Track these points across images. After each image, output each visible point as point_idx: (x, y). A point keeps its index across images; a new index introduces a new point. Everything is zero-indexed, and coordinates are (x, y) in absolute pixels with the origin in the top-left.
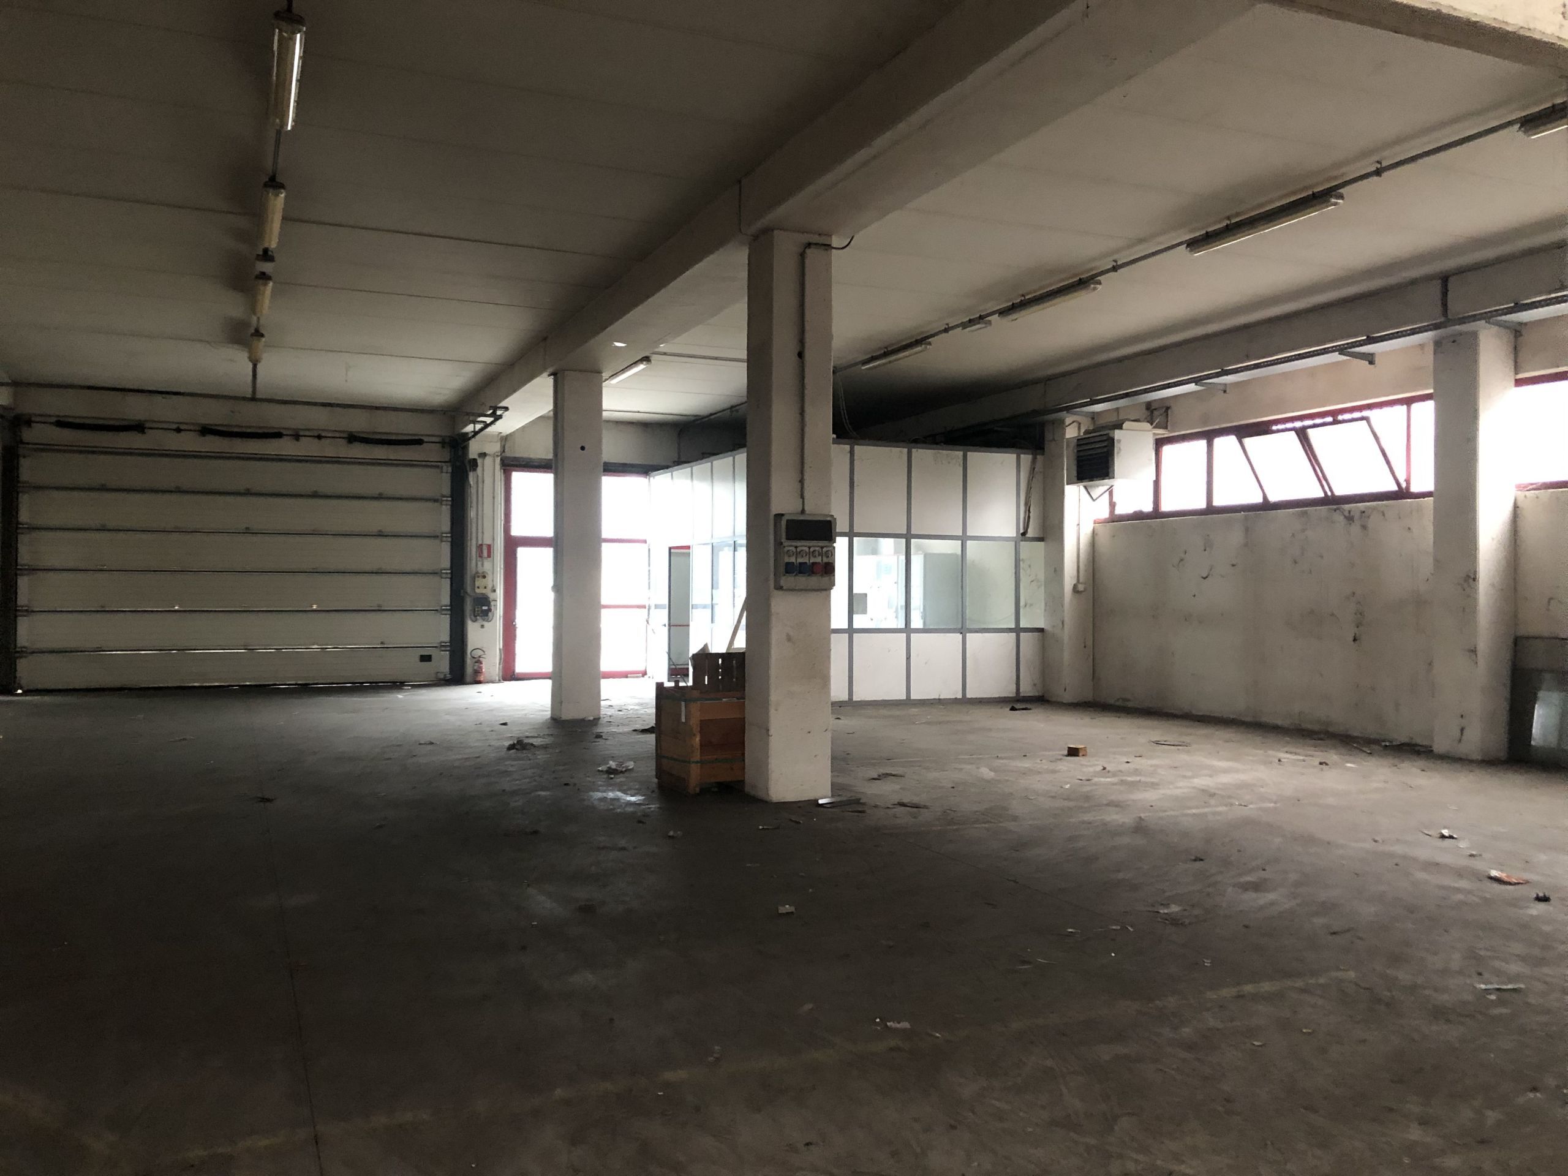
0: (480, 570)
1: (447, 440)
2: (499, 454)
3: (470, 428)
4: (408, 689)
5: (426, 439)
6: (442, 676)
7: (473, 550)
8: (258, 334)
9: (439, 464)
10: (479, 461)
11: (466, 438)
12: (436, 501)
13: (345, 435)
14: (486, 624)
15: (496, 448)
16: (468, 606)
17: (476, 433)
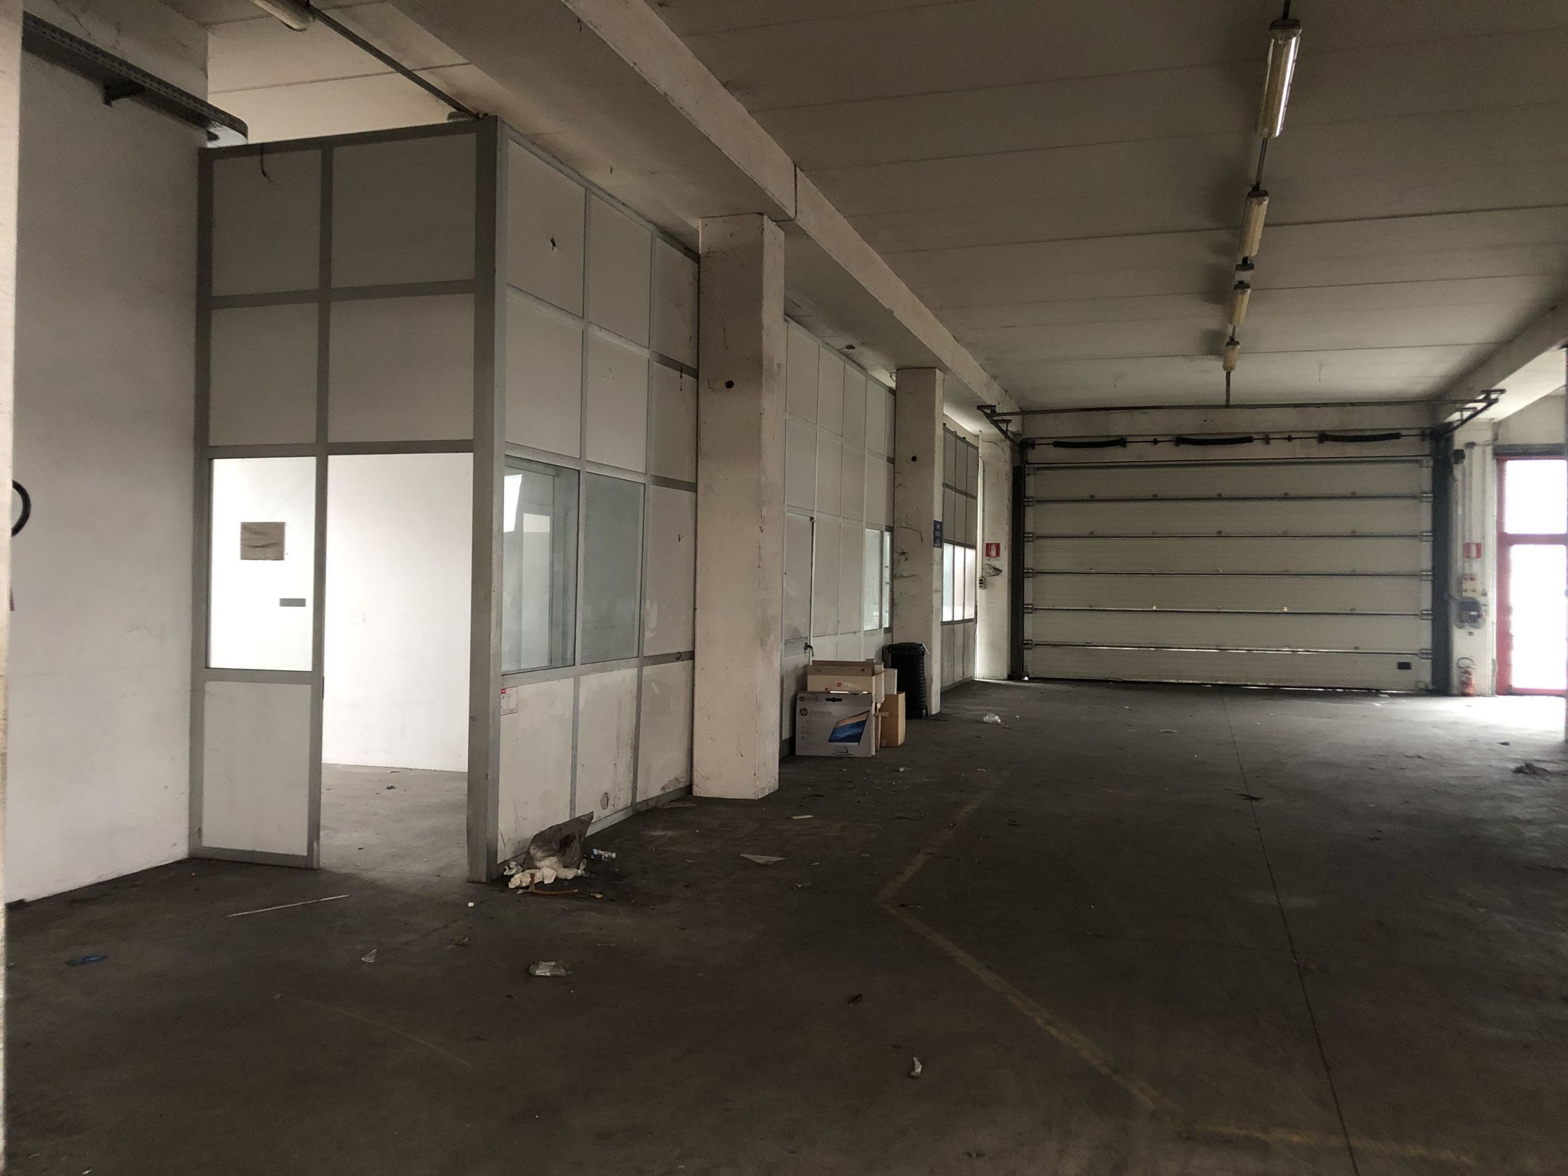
0: (1467, 571)
1: (1428, 432)
2: (1491, 442)
3: (1456, 416)
4: (1385, 697)
5: (1403, 432)
6: (1422, 686)
7: (1458, 551)
8: (1233, 342)
9: (1419, 458)
10: (1467, 452)
11: (1450, 428)
12: (1414, 497)
13: (1315, 435)
14: (1475, 631)
15: (1487, 436)
16: (1454, 609)
17: (1463, 422)
